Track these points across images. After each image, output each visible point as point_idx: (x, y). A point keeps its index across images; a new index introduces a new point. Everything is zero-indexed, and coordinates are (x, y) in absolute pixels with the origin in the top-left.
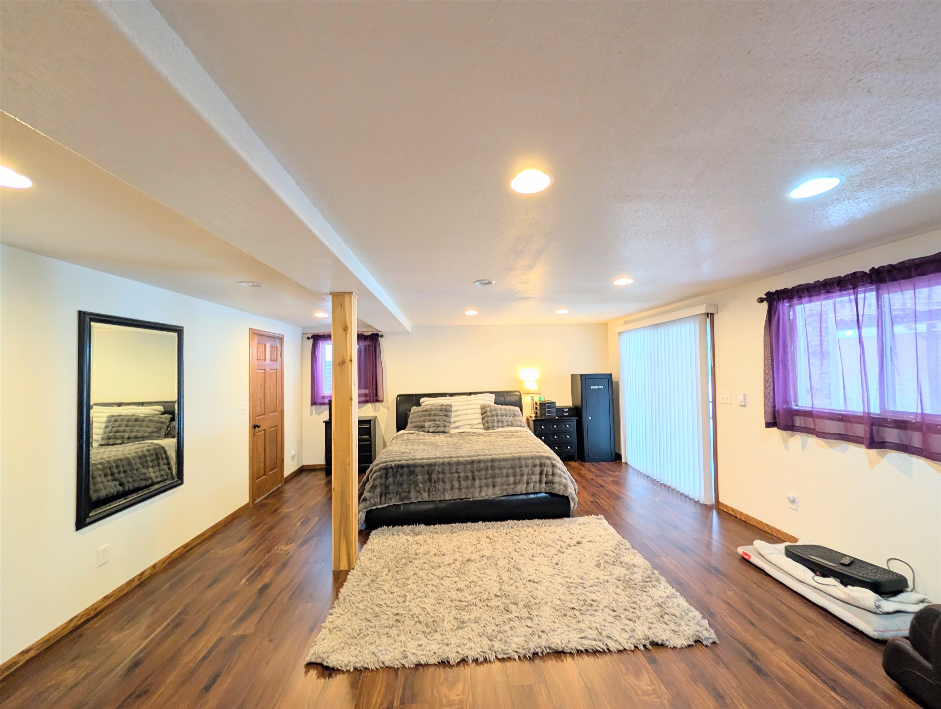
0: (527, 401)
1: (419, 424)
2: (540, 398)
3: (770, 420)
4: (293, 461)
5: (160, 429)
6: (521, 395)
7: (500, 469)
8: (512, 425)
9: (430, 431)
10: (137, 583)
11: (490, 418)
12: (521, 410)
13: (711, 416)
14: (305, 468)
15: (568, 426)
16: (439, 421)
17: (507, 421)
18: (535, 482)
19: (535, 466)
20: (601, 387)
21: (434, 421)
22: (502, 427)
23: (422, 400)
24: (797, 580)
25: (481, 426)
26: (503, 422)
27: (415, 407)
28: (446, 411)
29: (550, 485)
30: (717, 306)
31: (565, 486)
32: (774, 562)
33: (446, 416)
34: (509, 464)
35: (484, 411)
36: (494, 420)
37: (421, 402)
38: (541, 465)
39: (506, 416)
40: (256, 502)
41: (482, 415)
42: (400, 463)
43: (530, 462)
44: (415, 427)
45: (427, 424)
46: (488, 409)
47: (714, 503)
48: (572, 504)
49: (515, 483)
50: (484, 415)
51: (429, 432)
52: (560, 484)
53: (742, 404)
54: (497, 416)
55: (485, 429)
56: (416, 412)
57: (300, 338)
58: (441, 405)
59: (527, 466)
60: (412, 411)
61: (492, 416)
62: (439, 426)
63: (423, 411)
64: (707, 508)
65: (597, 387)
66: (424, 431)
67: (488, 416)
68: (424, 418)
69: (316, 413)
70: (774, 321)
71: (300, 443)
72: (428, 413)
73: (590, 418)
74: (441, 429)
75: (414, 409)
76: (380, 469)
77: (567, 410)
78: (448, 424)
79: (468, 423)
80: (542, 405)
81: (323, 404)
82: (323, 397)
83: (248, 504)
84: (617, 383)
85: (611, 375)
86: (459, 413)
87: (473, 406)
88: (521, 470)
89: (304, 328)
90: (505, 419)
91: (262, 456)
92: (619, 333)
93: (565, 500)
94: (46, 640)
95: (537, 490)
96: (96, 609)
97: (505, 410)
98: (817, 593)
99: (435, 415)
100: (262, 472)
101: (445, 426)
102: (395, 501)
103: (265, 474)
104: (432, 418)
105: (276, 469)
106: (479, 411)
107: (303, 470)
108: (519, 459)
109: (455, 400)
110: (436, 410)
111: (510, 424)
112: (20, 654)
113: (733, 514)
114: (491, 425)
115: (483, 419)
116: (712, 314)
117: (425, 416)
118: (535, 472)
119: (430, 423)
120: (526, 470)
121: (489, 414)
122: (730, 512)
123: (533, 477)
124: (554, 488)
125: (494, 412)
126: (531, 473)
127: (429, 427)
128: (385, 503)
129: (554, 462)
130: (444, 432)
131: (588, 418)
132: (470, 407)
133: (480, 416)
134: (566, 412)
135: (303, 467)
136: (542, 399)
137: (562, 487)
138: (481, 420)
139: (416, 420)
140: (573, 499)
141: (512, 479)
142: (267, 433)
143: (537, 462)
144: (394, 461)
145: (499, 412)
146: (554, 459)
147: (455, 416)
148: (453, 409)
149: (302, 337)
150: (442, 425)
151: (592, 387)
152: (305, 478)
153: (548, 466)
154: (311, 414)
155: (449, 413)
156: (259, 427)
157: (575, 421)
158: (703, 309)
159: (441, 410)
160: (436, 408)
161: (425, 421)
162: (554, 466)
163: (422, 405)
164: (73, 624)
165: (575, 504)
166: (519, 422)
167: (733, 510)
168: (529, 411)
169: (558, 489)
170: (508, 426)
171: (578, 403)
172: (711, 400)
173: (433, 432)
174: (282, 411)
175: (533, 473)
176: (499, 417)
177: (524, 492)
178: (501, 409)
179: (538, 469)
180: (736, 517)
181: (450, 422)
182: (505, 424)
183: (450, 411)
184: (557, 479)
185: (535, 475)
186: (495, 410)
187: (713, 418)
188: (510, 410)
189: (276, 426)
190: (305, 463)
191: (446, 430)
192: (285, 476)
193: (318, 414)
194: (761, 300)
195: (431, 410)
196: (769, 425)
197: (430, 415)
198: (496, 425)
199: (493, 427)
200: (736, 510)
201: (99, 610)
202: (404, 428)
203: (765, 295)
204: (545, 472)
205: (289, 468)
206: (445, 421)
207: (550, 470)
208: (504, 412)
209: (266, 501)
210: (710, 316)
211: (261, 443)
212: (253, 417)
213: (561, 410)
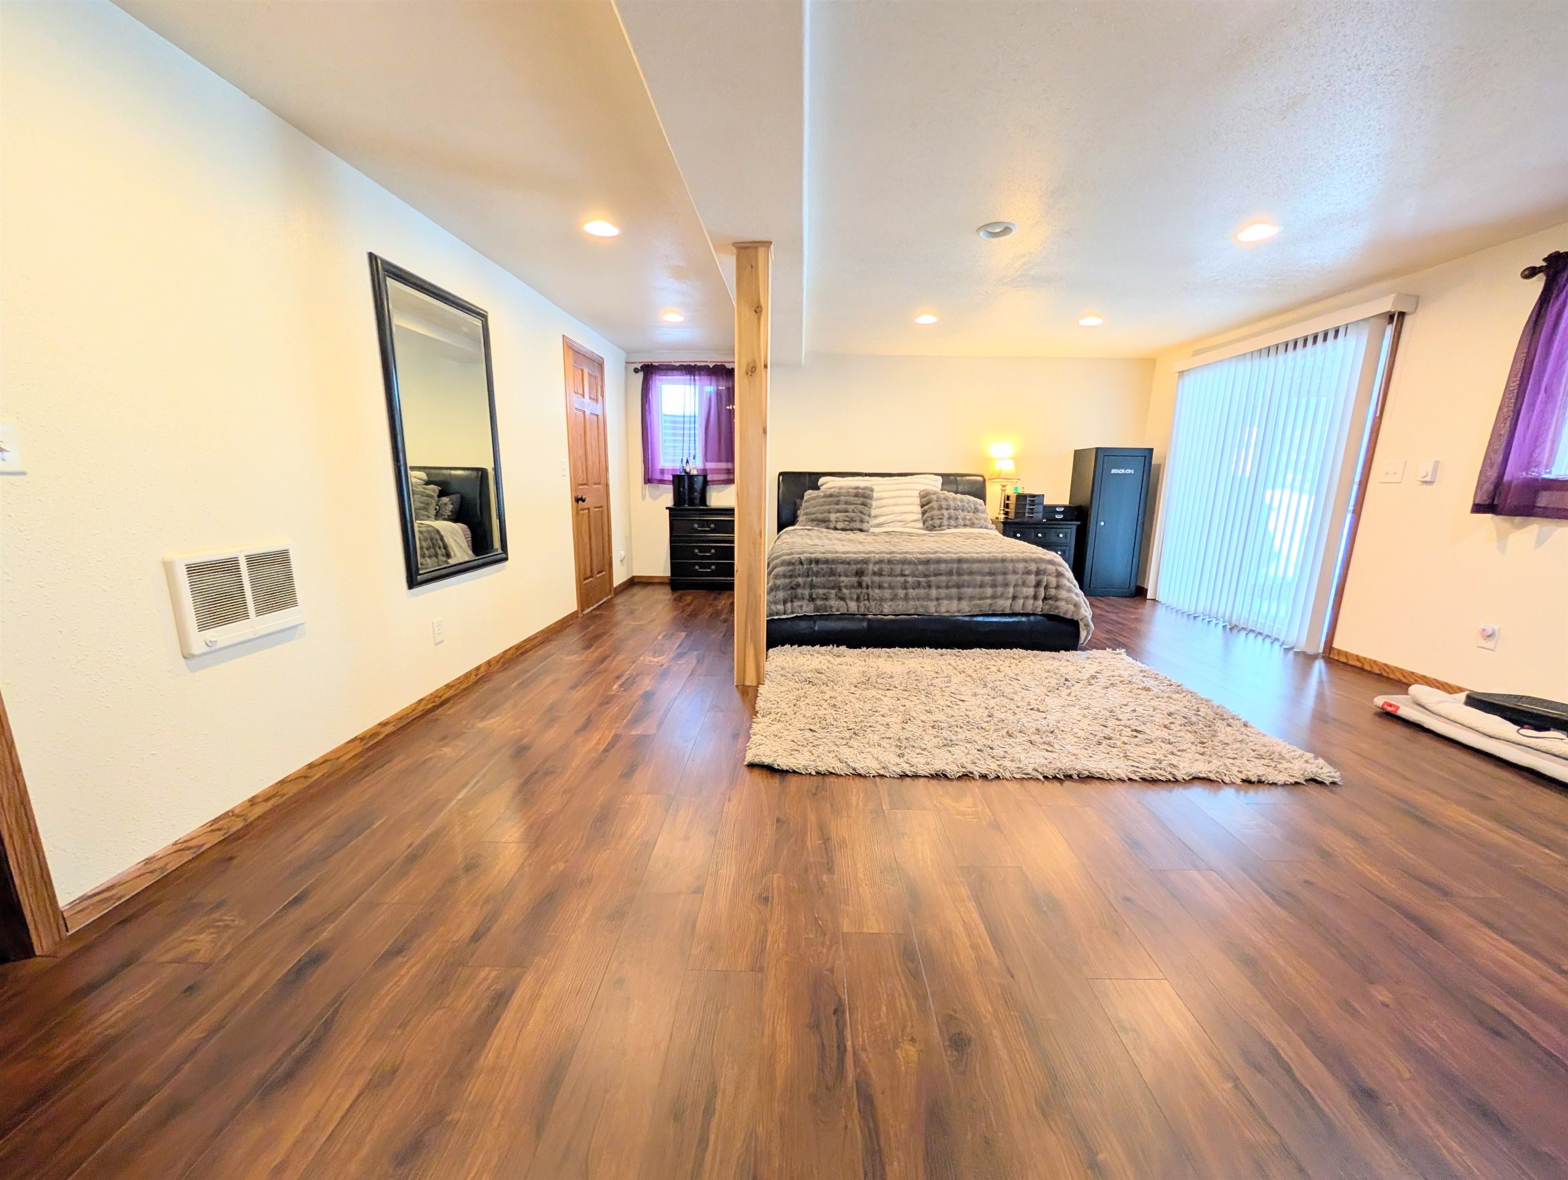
0: (994, 493)
1: (820, 516)
2: (1016, 488)
3: (1483, 499)
4: (622, 565)
6: (984, 481)
7: (971, 573)
8: (972, 525)
9: (838, 527)
10: (473, 678)
11: (936, 512)
12: (985, 503)
13: (1351, 508)
14: (636, 580)
15: (1061, 535)
16: (854, 512)
17: (964, 519)
18: (1026, 598)
19: (1028, 573)
20: (1129, 471)
21: (846, 511)
22: (956, 527)
23: (822, 480)
24: (1484, 734)
25: (920, 525)
26: (957, 519)
27: (810, 491)
28: (864, 498)
29: (1050, 602)
30: (1418, 297)
31: (1076, 605)
32: (1443, 713)
33: (864, 504)
34: (986, 568)
35: (926, 502)
36: (943, 515)
37: (820, 483)
38: (1038, 573)
39: (963, 510)
40: (585, 612)
41: (922, 506)
42: (813, 556)
43: (1021, 566)
44: (813, 520)
45: (833, 517)
46: (934, 497)
47: (1321, 651)
48: (1083, 634)
49: (994, 597)
50: (926, 507)
51: (835, 529)
52: (1068, 601)
53: (1428, 479)
54: (947, 509)
55: (927, 529)
56: (814, 499)
57: (623, 370)
58: (856, 488)
59: (1015, 572)
60: (805, 498)
61: (940, 508)
62: (852, 520)
63: (825, 496)
64: (1308, 658)
65: (1123, 471)
66: (828, 528)
67: (932, 508)
68: (828, 507)
69: (650, 497)
70: (1553, 310)
71: (629, 540)
72: (833, 497)
73: (1102, 524)
74: (857, 525)
75: (809, 494)
76: (783, 563)
77: (1063, 509)
78: (867, 518)
79: (899, 518)
80: (1021, 498)
81: (662, 481)
82: (662, 471)
83: (576, 613)
84: (1159, 467)
85: (1151, 450)
86: (884, 502)
87: (909, 493)
88: (1006, 579)
89: (628, 352)
90: (961, 514)
91: (588, 547)
92: (1182, 373)
93: (1073, 625)
94: (399, 718)
95: (1029, 609)
96: (440, 697)
97: (962, 501)
98: (1520, 749)
99: (846, 503)
100: (588, 574)
101: (862, 521)
102: (807, 609)
103: (591, 577)
104: (842, 507)
105: (604, 573)
106: (917, 501)
107: (633, 583)
108: (1003, 560)
109: (878, 482)
110: (848, 494)
111: (968, 523)
112: (380, 724)
113: (1359, 664)
114: (937, 522)
115: (924, 513)
116: (1402, 315)
117: (829, 505)
118: (1028, 582)
119: (838, 514)
120: (1012, 578)
121: (934, 504)
122: (1351, 662)
123: (1025, 589)
124: (1057, 607)
125: (944, 503)
126: (1020, 582)
127: (837, 522)
128: (792, 613)
129: (1060, 569)
130: (861, 530)
131: (1100, 524)
132: (903, 493)
133: (918, 509)
134: (1059, 513)
135: (633, 578)
136: (1020, 491)
137: (1071, 607)
138: (920, 516)
139: (815, 509)
140: (1087, 626)
141: (989, 591)
142: (592, 514)
143: (1033, 567)
144: (804, 552)
145: (951, 503)
146: (1060, 565)
147: (877, 507)
148: (875, 495)
149: (626, 369)
150: (858, 519)
151: (1113, 471)
152: (640, 594)
153: (1050, 575)
154: (644, 498)
155: (869, 501)
156: (583, 501)
157: (1074, 528)
158: (1387, 305)
159: (856, 495)
160: (848, 492)
161: (830, 512)
162: (1059, 575)
163: (822, 488)
164: (421, 708)
165: (1088, 634)
166: (983, 521)
167: (1358, 658)
168: (993, 508)
169: (1065, 609)
170: (965, 526)
171: (1083, 500)
172: (1357, 479)
173: (843, 530)
174: (607, 485)
175: (1024, 584)
176: (952, 511)
177: (1008, 611)
178: (954, 499)
179: (1032, 579)
180: (1362, 669)
181: (869, 516)
182: (961, 522)
183: (870, 497)
184: (1063, 594)
185: (1028, 587)
186: (946, 499)
187: (1354, 512)
188: (969, 502)
189: (601, 507)
190: (637, 573)
191: (865, 526)
192: (616, 583)
193: (654, 498)
194: (1531, 273)
195: (839, 495)
196: (1478, 508)
197: (837, 503)
198: (945, 522)
199: (940, 526)
200: (1365, 658)
201: (443, 698)
202: (793, 522)
203: (1545, 260)
204: (1044, 584)
205: (619, 577)
206: (861, 512)
207: (1053, 581)
208: (960, 504)
209: (598, 612)
210: (1397, 318)
211: (585, 527)
212: (576, 484)
213: (1051, 509)
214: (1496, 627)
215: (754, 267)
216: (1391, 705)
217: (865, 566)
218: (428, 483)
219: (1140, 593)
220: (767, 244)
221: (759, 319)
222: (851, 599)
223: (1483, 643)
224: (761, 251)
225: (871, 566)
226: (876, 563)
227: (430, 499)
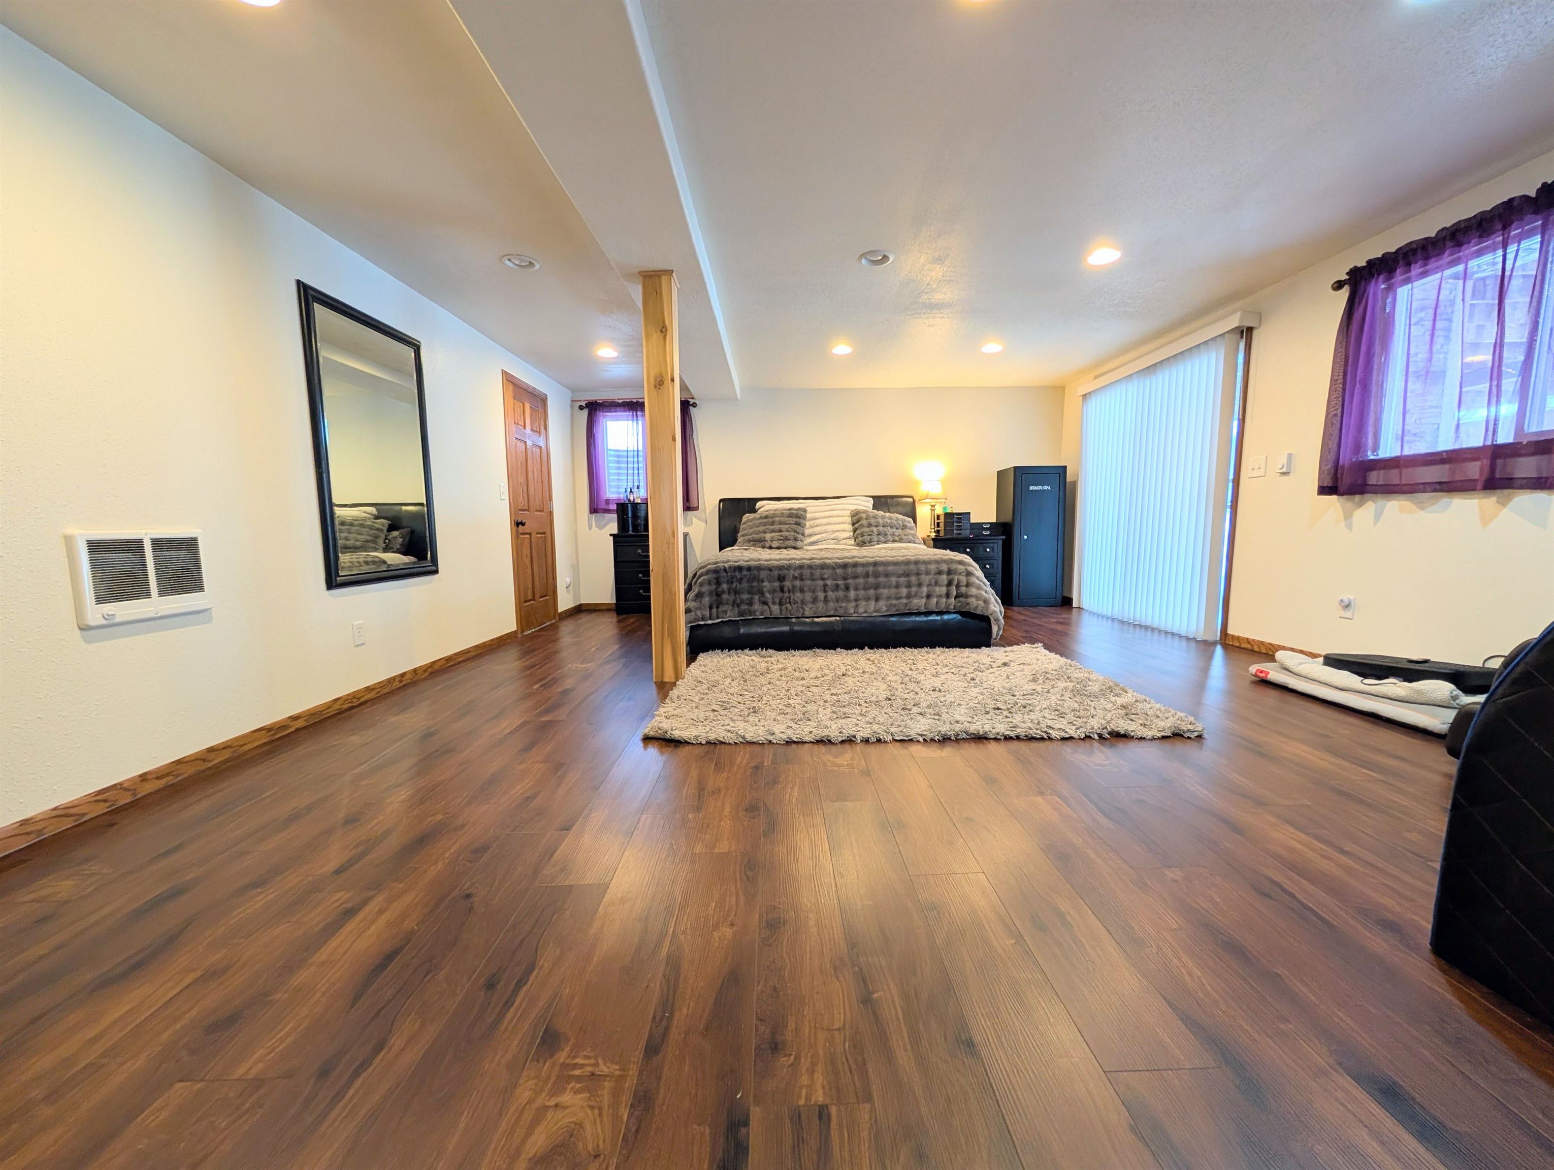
0: (923, 512)
1: (756, 536)
2: (945, 508)
3: (1328, 483)
4: (568, 592)
5: (377, 537)
6: (914, 501)
7: (887, 575)
8: (901, 540)
9: (773, 546)
10: (397, 684)
11: (866, 529)
12: (915, 522)
13: (1229, 504)
14: (583, 608)
15: (988, 550)
16: (788, 531)
17: (893, 535)
18: (940, 596)
19: (940, 573)
20: (1046, 488)
21: (780, 531)
22: (885, 543)
23: (759, 504)
24: (1337, 688)
25: (852, 542)
26: (886, 535)
27: (748, 515)
28: (797, 518)
29: (961, 599)
30: (1260, 314)
31: (986, 601)
32: (1303, 673)
33: (798, 524)
34: (901, 569)
35: (857, 519)
36: (872, 531)
37: (757, 507)
38: (950, 572)
39: (891, 527)
40: (525, 634)
41: (853, 524)
42: (736, 564)
43: (933, 567)
44: (749, 541)
45: (768, 536)
46: (864, 516)
47: (1218, 639)
48: (995, 629)
49: (909, 596)
50: (856, 525)
51: (771, 548)
52: (978, 598)
53: (1284, 470)
54: (876, 526)
55: (858, 545)
56: (751, 521)
57: (569, 408)
58: (790, 509)
59: (928, 573)
60: (743, 521)
61: (870, 525)
62: (786, 539)
63: (761, 518)
64: (1206, 646)
65: (1040, 488)
66: (763, 547)
67: (862, 526)
68: (764, 528)
69: (596, 526)
70: (1357, 315)
71: (575, 568)
72: (769, 519)
73: (1026, 537)
74: (791, 543)
75: (747, 517)
76: (707, 573)
77: (989, 526)
78: (800, 536)
79: (832, 536)
80: (948, 515)
81: (608, 511)
82: (608, 502)
83: (515, 632)
84: (1074, 484)
85: (1065, 468)
86: (818, 522)
87: (840, 513)
88: (919, 579)
89: (574, 390)
90: (890, 531)
91: (529, 570)
92: (1084, 396)
93: (985, 620)
94: (312, 713)
95: (943, 607)
96: (359, 699)
97: (890, 518)
98: (1364, 698)
99: (780, 523)
100: (530, 596)
101: (796, 539)
102: (731, 615)
103: (533, 599)
104: (777, 527)
105: (547, 597)
106: (849, 520)
107: (579, 610)
108: (916, 562)
109: (811, 504)
110: (782, 515)
111: (897, 538)
112: (290, 718)
113: (1249, 646)
114: (867, 538)
115: (854, 531)
116: (1250, 330)
117: (765, 526)
118: (940, 582)
119: (773, 534)
120: (925, 579)
121: (864, 522)
122: (1243, 646)
123: (937, 589)
124: (968, 604)
125: (873, 521)
126: (933, 582)
127: (772, 541)
128: (718, 618)
129: (970, 569)
130: (795, 548)
131: (1023, 537)
132: (834, 513)
133: (850, 527)
134: (987, 529)
135: (581, 605)
136: (949, 511)
137: (981, 603)
138: (852, 534)
139: (751, 531)
140: (997, 620)
141: (904, 591)
142: (533, 540)
143: (945, 567)
144: (729, 561)
145: (880, 521)
146: (970, 565)
147: (812, 527)
148: (808, 516)
149: (572, 407)
150: (791, 537)
151: (1031, 488)
152: (585, 619)
153: (960, 574)
154: (590, 528)
155: (802, 521)
156: (523, 524)
157: (1000, 543)
158: (1234, 321)
159: (790, 516)
160: (783, 514)
161: (765, 532)
162: (969, 574)
163: (759, 511)
164: (337, 706)
165: (999, 629)
166: (911, 537)
167: (1248, 641)
168: (925, 527)
169: (975, 604)
170: (894, 541)
171: (1007, 518)
172: (1231, 477)
173: (778, 548)
174: (551, 513)
175: (937, 583)
176: (881, 528)
177: (923, 609)
178: (883, 517)
179: (944, 578)
180: (1252, 651)
181: (803, 535)
182: (890, 537)
183: (804, 518)
184: (973, 591)
185: (940, 586)
186: (875, 517)
187: (1231, 507)
188: (897, 519)
189: (544, 533)
190: (584, 601)
191: (799, 544)
192: (559, 611)
193: (601, 527)
194: (1339, 285)
195: (774, 516)
196: (1324, 490)
197: (773, 523)
198: (875, 538)
199: (870, 541)
200: (1254, 640)
201: (362, 700)
202: (733, 542)
203: (1348, 274)
204: (955, 582)
205: (565, 603)
206: (795, 531)
207: (963, 579)
208: (888, 521)
209: (540, 633)
210: (1246, 333)
211: (526, 551)
212: (515, 509)
213: (979, 526)
214: (1352, 598)
215: (658, 292)
216: (1262, 672)
217: (786, 572)
218: (377, 517)
219: (1067, 602)
220: (669, 273)
221: (665, 337)
222: (774, 603)
223: (1343, 614)
224: (664, 279)
225: (792, 572)
226: (795, 569)
227: (378, 533)
